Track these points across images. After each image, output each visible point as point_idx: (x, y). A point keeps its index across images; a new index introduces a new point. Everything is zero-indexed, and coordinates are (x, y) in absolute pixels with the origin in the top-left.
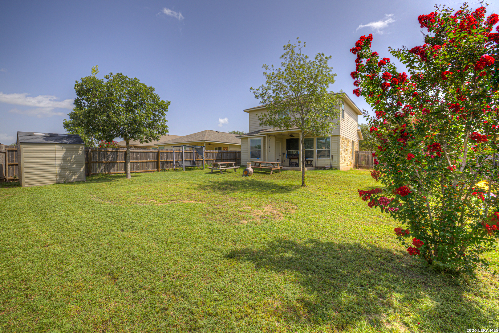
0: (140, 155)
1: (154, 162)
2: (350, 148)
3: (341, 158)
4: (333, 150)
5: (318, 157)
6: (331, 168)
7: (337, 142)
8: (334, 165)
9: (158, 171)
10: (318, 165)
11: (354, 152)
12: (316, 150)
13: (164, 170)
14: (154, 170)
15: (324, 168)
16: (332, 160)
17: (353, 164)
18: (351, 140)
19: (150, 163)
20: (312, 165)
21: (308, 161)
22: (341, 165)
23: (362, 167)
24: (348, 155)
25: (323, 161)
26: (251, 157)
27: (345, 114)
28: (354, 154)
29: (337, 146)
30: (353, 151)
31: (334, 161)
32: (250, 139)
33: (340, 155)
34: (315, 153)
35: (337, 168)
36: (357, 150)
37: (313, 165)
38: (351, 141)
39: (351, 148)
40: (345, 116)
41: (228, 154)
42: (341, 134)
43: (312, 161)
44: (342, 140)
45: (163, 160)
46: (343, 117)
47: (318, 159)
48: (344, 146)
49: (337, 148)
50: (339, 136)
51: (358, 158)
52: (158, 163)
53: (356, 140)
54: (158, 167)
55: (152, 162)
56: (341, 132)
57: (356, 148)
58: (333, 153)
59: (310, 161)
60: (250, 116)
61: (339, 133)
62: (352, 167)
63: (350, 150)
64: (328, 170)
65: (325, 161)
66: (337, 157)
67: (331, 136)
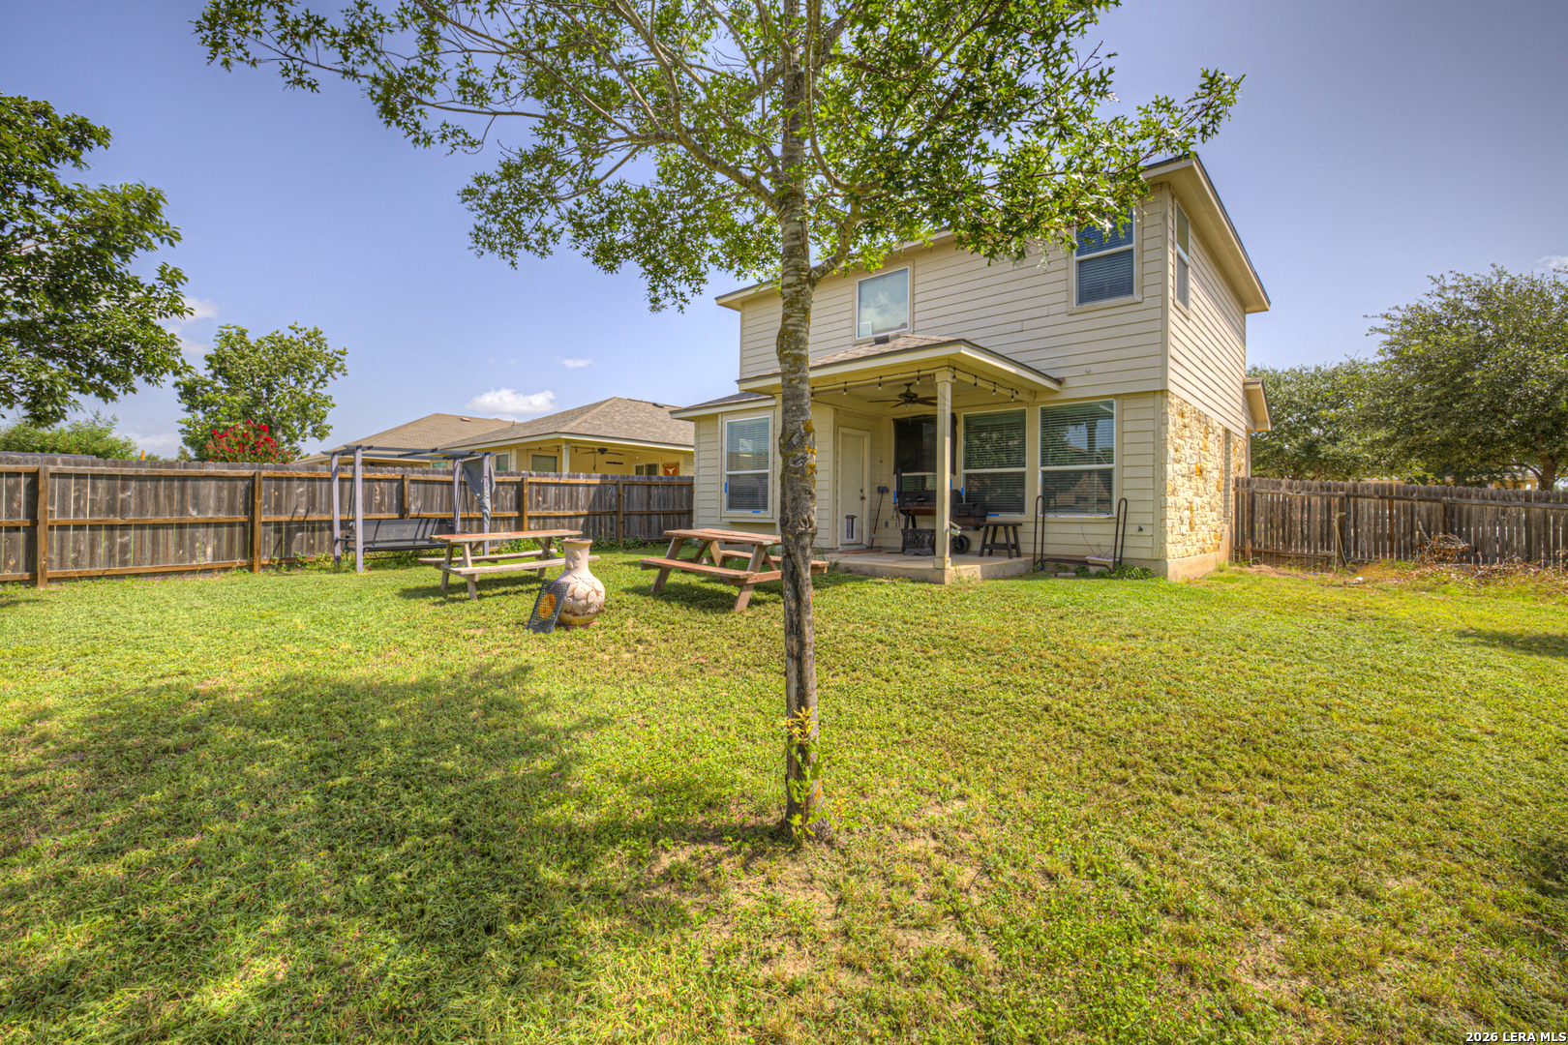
0: (141, 492)
1: (231, 525)
2: (1213, 464)
3: (1171, 513)
4: (1127, 473)
5: (1049, 503)
6: (1118, 568)
7: (1149, 425)
8: (1137, 549)
9: (251, 568)
10: (1050, 550)
11: (1232, 486)
12: (1040, 469)
13: (292, 564)
14: (226, 563)
15: (1080, 568)
16: (1121, 522)
17: (1225, 544)
18: (1216, 420)
19: (200, 532)
20: (1016, 546)
21: (996, 526)
22: (1171, 550)
23: (1273, 558)
24: (1206, 499)
25: (1077, 529)
26: (731, 506)
27: (1193, 284)
28: (1232, 493)
29: (1150, 449)
30: (1227, 480)
31: (1131, 530)
32: (727, 420)
33: (1170, 500)
34: (1034, 488)
35: (1151, 569)
36: (1242, 474)
37: (1027, 548)
38: (1220, 432)
39: (1220, 462)
40: (1192, 295)
41: (654, 492)
42: (1171, 387)
43: (1015, 526)
44: (1180, 421)
45: (284, 518)
46: (1183, 295)
47: (1050, 516)
48: (1188, 452)
49: (1149, 460)
50: (1164, 392)
51: (1252, 511)
52: (249, 528)
53: (1239, 425)
54: (249, 550)
55: (218, 525)
56: (1171, 375)
57: (1241, 464)
58: (1127, 484)
59: (1006, 526)
60: (742, 322)
61: (1164, 378)
62: (1222, 555)
63: (1216, 474)
64: (1100, 575)
65: (1088, 529)
66: (1149, 507)
67: (1116, 396)
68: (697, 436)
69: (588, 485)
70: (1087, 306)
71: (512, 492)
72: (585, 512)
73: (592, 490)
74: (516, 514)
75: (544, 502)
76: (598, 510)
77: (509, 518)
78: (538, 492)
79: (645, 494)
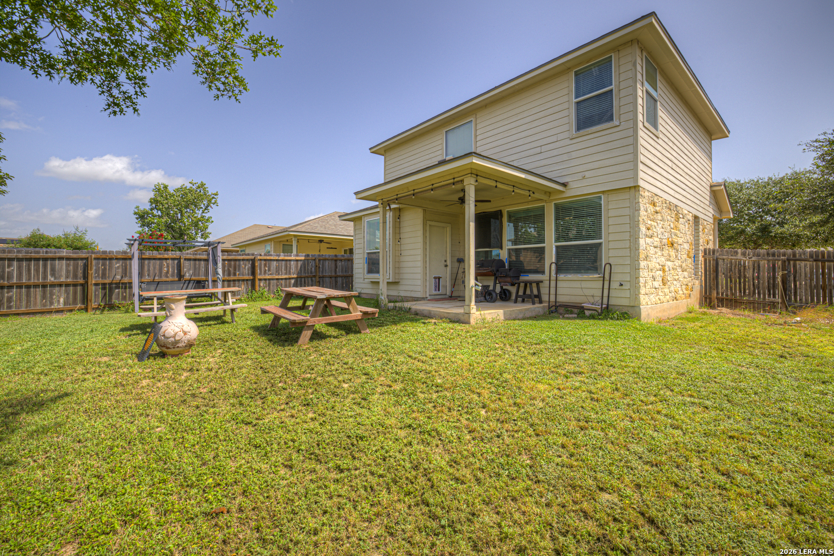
0: (19, 268)
1: (75, 285)
2: (684, 237)
3: (644, 274)
4: (611, 245)
5: (561, 268)
6: (606, 312)
7: (627, 212)
8: (619, 298)
9: (86, 310)
10: (561, 299)
11: (701, 254)
12: (554, 245)
13: (112, 307)
14: (71, 307)
15: (578, 311)
16: (607, 280)
17: (696, 294)
18: (685, 209)
19: (56, 290)
20: (538, 296)
21: (526, 284)
22: (643, 299)
23: (731, 303)
24: (677, 263)
25: (577, 285)
26: (368, 271)
27: (661, 113)
28: (701, 259)
29: (627, 228)
30: (697, 250)
31: (614, 285)
32: (367, 219)
33: (643, 264)
34: (551, 256)
35: (629, 313)
36: (711, 246)
37: (545, 298)
38: (690, 217)
39: (690, 238)
40: (660, 121)
41: (339, 264)
42: (641, 183)
43: (538, 283)
44: (651, 209)
45: (107, 281)
46: (653, 119)
47: (561, 276)
48: (660, 230)
49: (627, 236)
50: (636, 188)
51: (716, 271)
52: (85, 286)
53: (708, 214)
54: (85, 299)
55: (67, 285)
56: (641, 174)
57: (709, 239)
58: (612, 253)
59: (531, 283)
60: (385, 162)
61: (636, 177)
62: (694, 301)
63: (686, 246)
64: (592, 317)
65: (584, 284)
66: (627, 269)
67: (603, 192)
68: (355, 230)
69: (297, 261)
70: (582, 132)
71: (249, 265)
72: (295, 276)
73: (300, 263)
74: (251, 278)
75: (269, 270)
76: (303, 275)
77: (247, 280)
78: (265, 265)
79: (333, 265)
